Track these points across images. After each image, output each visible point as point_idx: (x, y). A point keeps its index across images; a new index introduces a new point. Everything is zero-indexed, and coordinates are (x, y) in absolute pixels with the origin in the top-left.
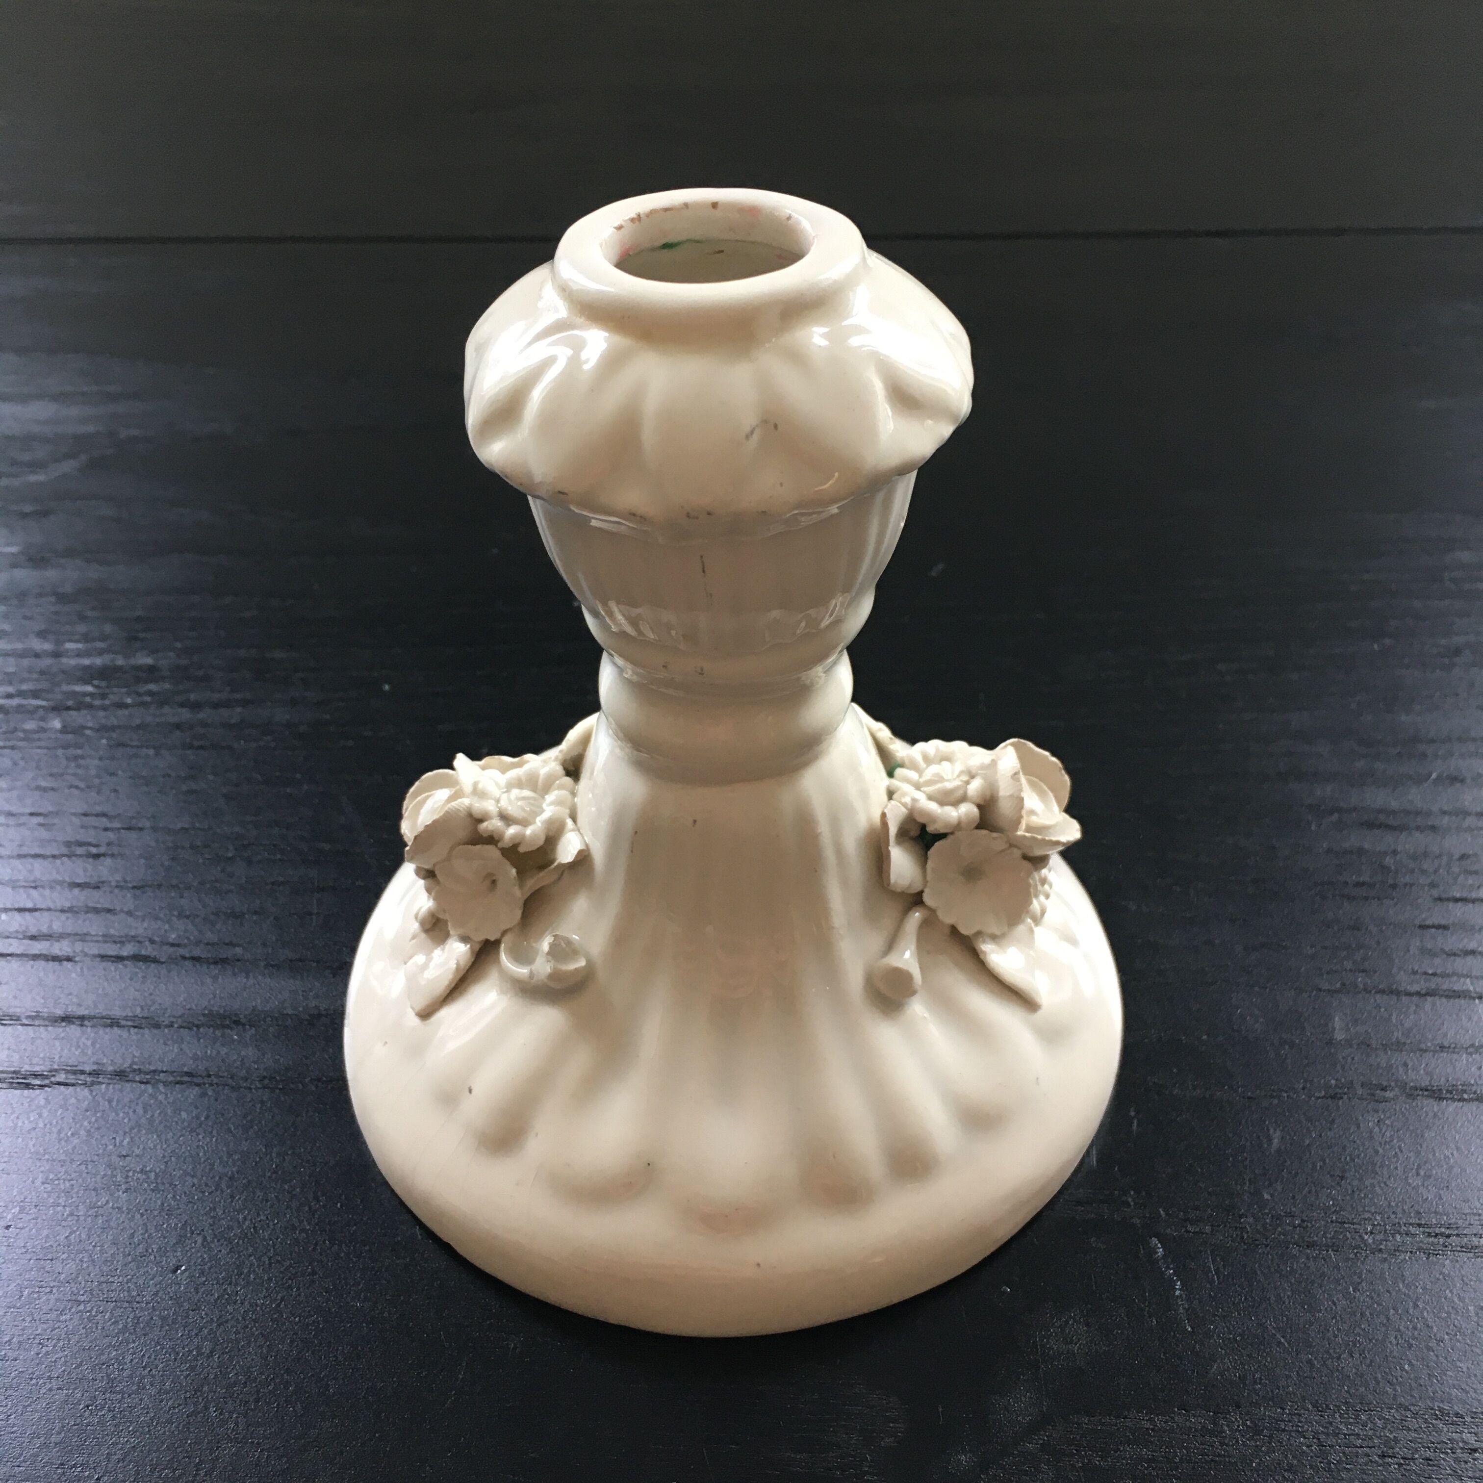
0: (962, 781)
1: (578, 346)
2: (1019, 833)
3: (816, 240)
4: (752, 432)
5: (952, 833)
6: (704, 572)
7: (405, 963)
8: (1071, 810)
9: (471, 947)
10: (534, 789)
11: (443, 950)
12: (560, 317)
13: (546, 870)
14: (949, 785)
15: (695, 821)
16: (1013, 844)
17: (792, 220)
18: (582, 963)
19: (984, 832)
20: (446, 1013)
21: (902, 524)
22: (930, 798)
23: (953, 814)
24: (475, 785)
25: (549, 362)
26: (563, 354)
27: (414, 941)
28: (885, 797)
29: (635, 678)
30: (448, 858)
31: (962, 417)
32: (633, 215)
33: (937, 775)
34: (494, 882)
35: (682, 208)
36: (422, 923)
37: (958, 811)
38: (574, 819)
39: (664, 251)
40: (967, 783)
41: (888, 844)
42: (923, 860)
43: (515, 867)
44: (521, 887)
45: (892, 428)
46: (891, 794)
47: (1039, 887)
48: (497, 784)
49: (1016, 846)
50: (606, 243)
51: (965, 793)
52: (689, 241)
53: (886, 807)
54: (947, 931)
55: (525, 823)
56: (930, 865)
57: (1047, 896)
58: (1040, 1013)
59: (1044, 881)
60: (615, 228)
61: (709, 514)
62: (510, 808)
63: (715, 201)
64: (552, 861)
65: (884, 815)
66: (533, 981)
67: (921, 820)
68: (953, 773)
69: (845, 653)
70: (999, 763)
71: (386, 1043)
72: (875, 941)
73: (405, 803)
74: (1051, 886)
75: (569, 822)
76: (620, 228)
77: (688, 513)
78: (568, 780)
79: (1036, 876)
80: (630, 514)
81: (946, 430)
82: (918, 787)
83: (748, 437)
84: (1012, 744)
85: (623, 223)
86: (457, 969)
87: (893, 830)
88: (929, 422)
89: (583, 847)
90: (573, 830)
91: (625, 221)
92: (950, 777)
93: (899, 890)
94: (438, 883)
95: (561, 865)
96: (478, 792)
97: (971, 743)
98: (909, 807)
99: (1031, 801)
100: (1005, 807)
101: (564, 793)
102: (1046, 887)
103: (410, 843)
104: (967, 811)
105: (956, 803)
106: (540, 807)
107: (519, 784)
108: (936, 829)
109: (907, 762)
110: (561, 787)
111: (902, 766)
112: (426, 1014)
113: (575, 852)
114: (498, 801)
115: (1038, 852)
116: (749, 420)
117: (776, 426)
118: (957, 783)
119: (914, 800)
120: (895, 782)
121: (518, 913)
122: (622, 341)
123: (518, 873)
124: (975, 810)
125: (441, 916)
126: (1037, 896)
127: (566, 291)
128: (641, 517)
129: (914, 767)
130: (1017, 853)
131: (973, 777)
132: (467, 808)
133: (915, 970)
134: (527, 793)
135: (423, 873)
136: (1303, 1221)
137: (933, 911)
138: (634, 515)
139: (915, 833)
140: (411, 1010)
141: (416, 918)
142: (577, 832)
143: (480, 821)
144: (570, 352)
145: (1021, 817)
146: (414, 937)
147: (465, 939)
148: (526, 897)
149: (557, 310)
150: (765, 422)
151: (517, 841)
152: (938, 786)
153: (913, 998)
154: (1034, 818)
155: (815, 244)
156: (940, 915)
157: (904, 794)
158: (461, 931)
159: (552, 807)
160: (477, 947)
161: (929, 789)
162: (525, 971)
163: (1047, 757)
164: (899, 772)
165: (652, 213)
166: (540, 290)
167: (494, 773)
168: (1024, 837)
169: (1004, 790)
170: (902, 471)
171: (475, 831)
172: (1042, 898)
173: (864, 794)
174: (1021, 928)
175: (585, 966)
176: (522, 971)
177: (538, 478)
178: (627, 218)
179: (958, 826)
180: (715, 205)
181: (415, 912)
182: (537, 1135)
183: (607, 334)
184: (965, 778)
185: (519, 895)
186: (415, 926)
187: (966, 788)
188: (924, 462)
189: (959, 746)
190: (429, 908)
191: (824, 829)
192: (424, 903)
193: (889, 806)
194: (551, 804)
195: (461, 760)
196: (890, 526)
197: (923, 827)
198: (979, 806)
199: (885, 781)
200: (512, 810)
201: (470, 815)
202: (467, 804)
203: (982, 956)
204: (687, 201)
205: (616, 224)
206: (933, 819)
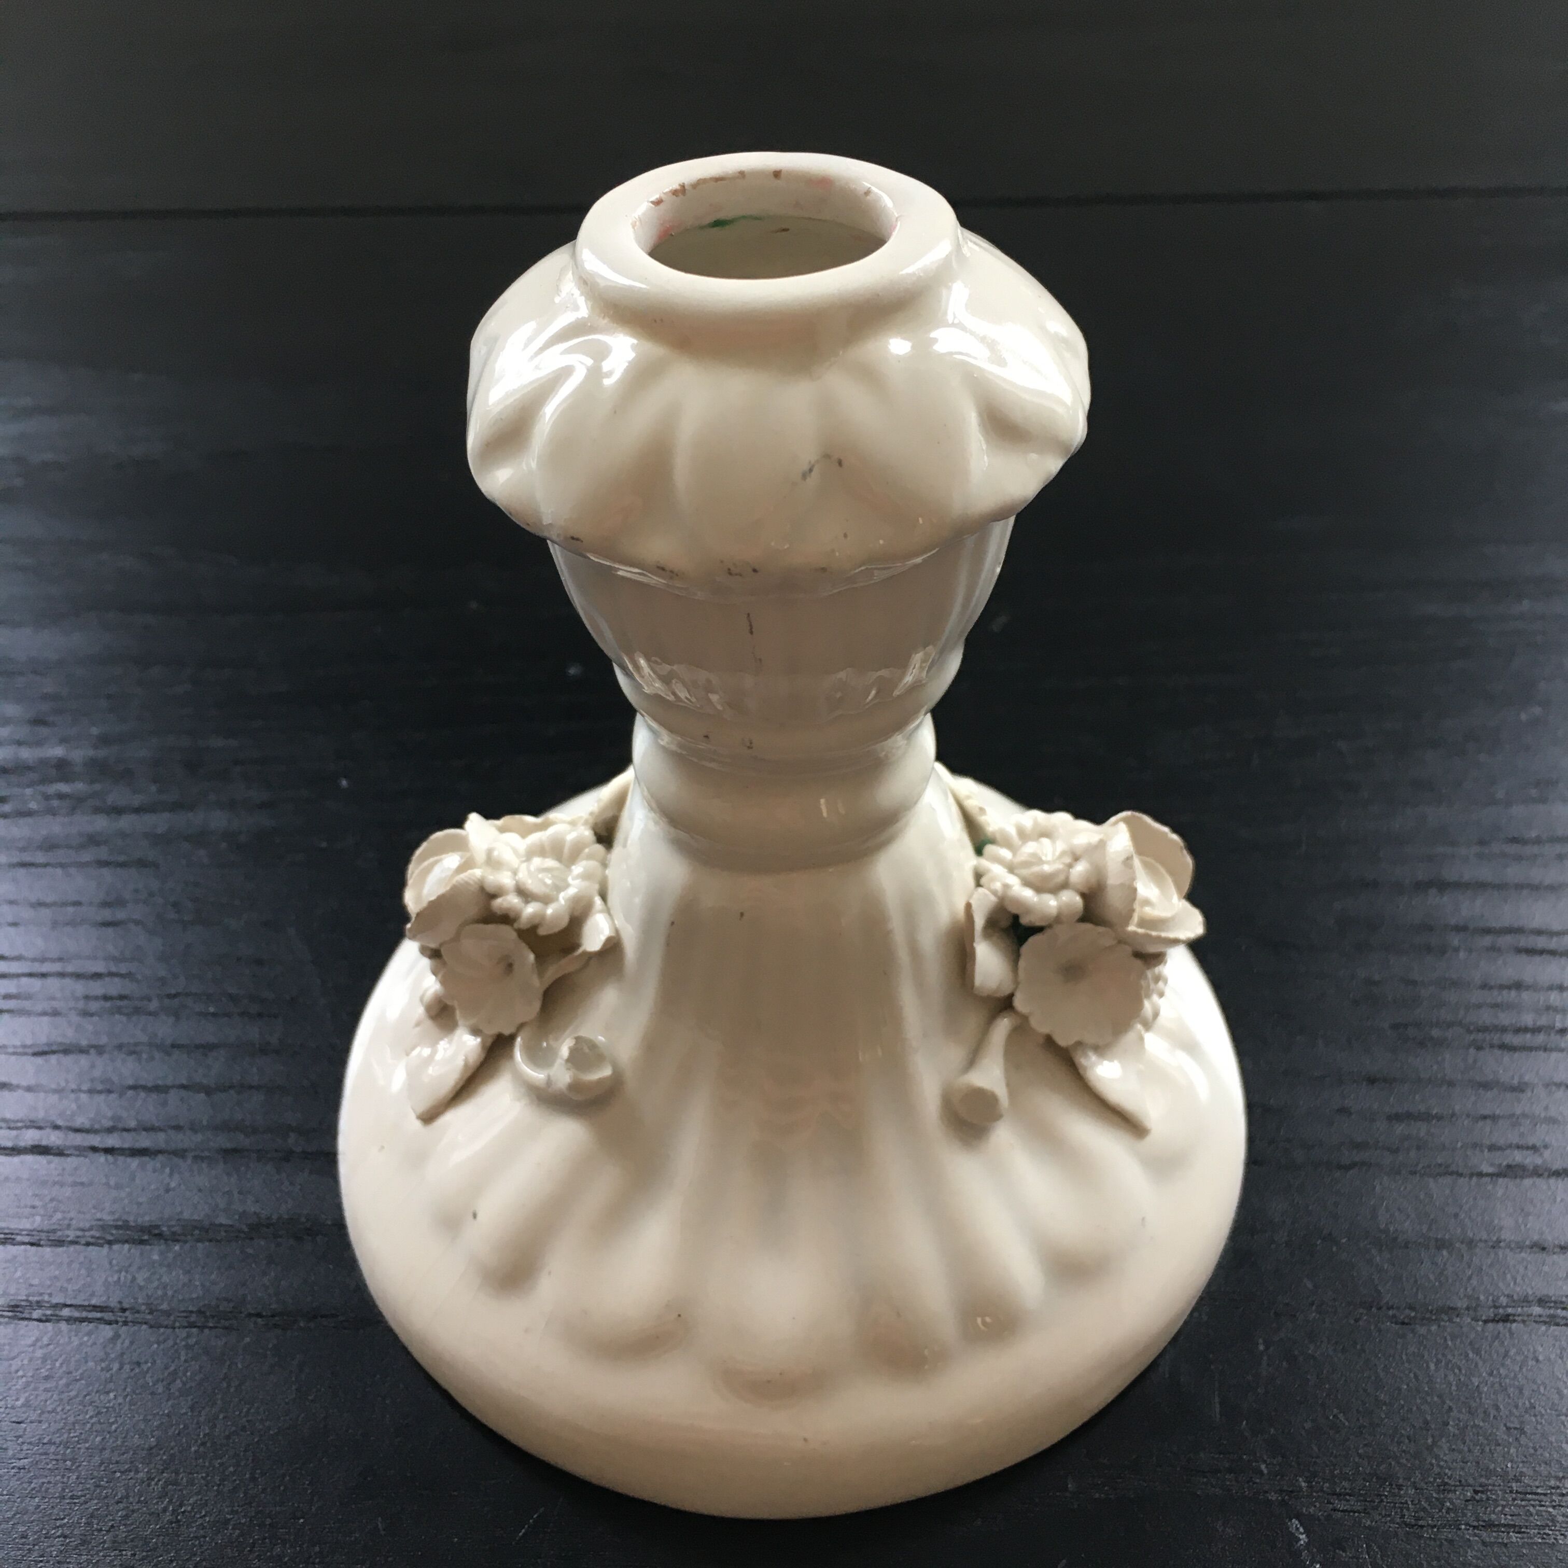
0: (1064, 864)
1: (600, 353)
2: (1132, 928)
3: (899, 224)
4: (811, 470)
5: (1050, 926)
6: (751, 633)
7: (408, 1054)
8: (1193, 897)
9: (483, 1043)
10: (559, 858)
11: (450, 1042)
12: (580, 317)
13: (570, 956)
14: (1047, 868)
15: (742, 914)
16: (1123, 940)
17: (872, 195)
18: (606, 1072)
19: (1088, 926)
20: (453, 1118)
21: (998, 570)
22: (1027, 883)
23: (1051, 903)
24: (489, 852)
25: (565, 373)
26: (581, 364)
27: (418, 1029)
28: (971, 881)
29: (673, 747)
30: (457, 938)
31: (1075, 446)
32: (676, 186)
33: (1034, 855)
34: (510, 966)
35: (738, 178)
36: (428, 1009)
37: (1057, 900)
38: (604, 897)
39: (715, 229)
40: (1070, 866)
41: (972, 940)
42: (1015, 957)
43: (533, 951)
44: (541, 974)
45: (987, 465)
46: (978, 877)
47: (1152, 986)
48: (515, 851)
49: (1125, 943)
50: (640, 220)
51: (1067, 878)
52: (744, 217)
53: (971, 896)
54: (1041, 1040)
55: (546, 900)
56: (1022, 963)
57: (1161, 995)
58: (1149, 1139)
59: (1158, 979)
60: (653, 202)
61: (755, 571)
62: (530, 881)
63: (778, 169)
64: (577, 946)
65: (968, 906)
66: (550, 1090)
67: (1014, 911)
68: (1054, 854)
69: (929, 716)
70: (1109, 843)
71: (383, 1147)
72: (956, 1054)
73: (411, 867)
74: (1166, 982)
75: (598, 901)
76: (658, 203)
77: (729, 569)
78: (599, 848)
79: (1149, 974)
80: (658, 567)
81: (1053, 465)
82: (1011, 869)
83: (804, 476)
84: (1126, 820)
85: (664, 197)
86: (466, 1065)
87: (979, 922)
88: (1034, 456)
89: (613, 934)
90: (601, 912)
91: (665, 194)
92: (1049, 858)
93: (985, 994)
94: (444, 964)
95: (585, 953)
96: (492, 862)
97: (1078, 815)
98: (1000, 894)
99: (1146, 889)
100: (1114, 899)
101: (593, 864)
102: (1161, 984)
103: (413, 916)
104: (1071, 900)
105: (1055, 890)
106: (565, 880)
107: (540, 851)
108: (1030, 921)
109: (998, 837)
110: (590, 857)
111: (993, 841)
112: (429, 1117)
113: (603, 938)
114: (515, 873)
115: (1152, 949)
116: (808, 454)
117: (840, 463)
118: (1059, 866)
119: (1006, 886)
120: (984, 863)
121: (537, 1005)
122: (655, 350)
123: (538, 957)
124: (1078, 900)
125: (449, 1003)
126: (1148, 996)
127: (587, 284)
128: (672, 572)
129: (1008, 844)
130: (1129, 950)
131: (1076, 859)
132: (479, 880)
133: (1001, 1092)
134: (550, 863)
135: (429, 953)
136: (1476, 1492)
137: (1025, 1018)
138: (663, 569)
139: (1005, 923)
140: (412, 1111)
141: (421, 999)
142: (606, 915)
143: (494, 896)
144: (589, 362)
145: (1133, 910)
146: (418, 1024)
147: (475, 1032)
148: (546, 985)
149: (576, 308)
150: (827, 456)
151: (536, 921)
152: (1036, 869)
153: (999, 1122)
154: (1148, 910)
155: (898, 228)
156: (1034, 1022)
157: (993, 879)
158: (473, 1021)
159: (577, 882)
160: (489, 1041)
161: (1025, 872)
162: (542, 1076)
163: (1166, 834)
164: (989, 849)
165: (700, 184)
166: (559, 280)
167: (513, 838)
168: (1135, 933)
169: (1113, 879)
170: (998, 515)
171: (488, 907)
172: (1155, 997)
173: (945, 878)
174: (1131, 1036)
175: (611, 1076)
176: (537, 1075)
177: (546, 520)
178: (667, 190)
179: (1058, 919)
180: (777, 174)
181: (421, 993)
182: (550, 1273)
183: (635, 341)
184: (1068, 860)
185: (538, 984)
186: (420, 1011)
187: (1069, 872)
188: (1025, 505)
189: (1062, 818)
190: (436, 991)
191: (896, 924)
192: (431, 985)
193: (975, 896)
194: (578, 877)
195: (474, 820)
196: (983, 575)
197: (1016, 917)
198: (1083, 895)
199: (970, 861)
200: (531, 885)
201: (482, 889)
202: (479, 877)
203: (1081, 1071)
204: (743, 169)
205: (653, 198)
206: (1028, 910)
